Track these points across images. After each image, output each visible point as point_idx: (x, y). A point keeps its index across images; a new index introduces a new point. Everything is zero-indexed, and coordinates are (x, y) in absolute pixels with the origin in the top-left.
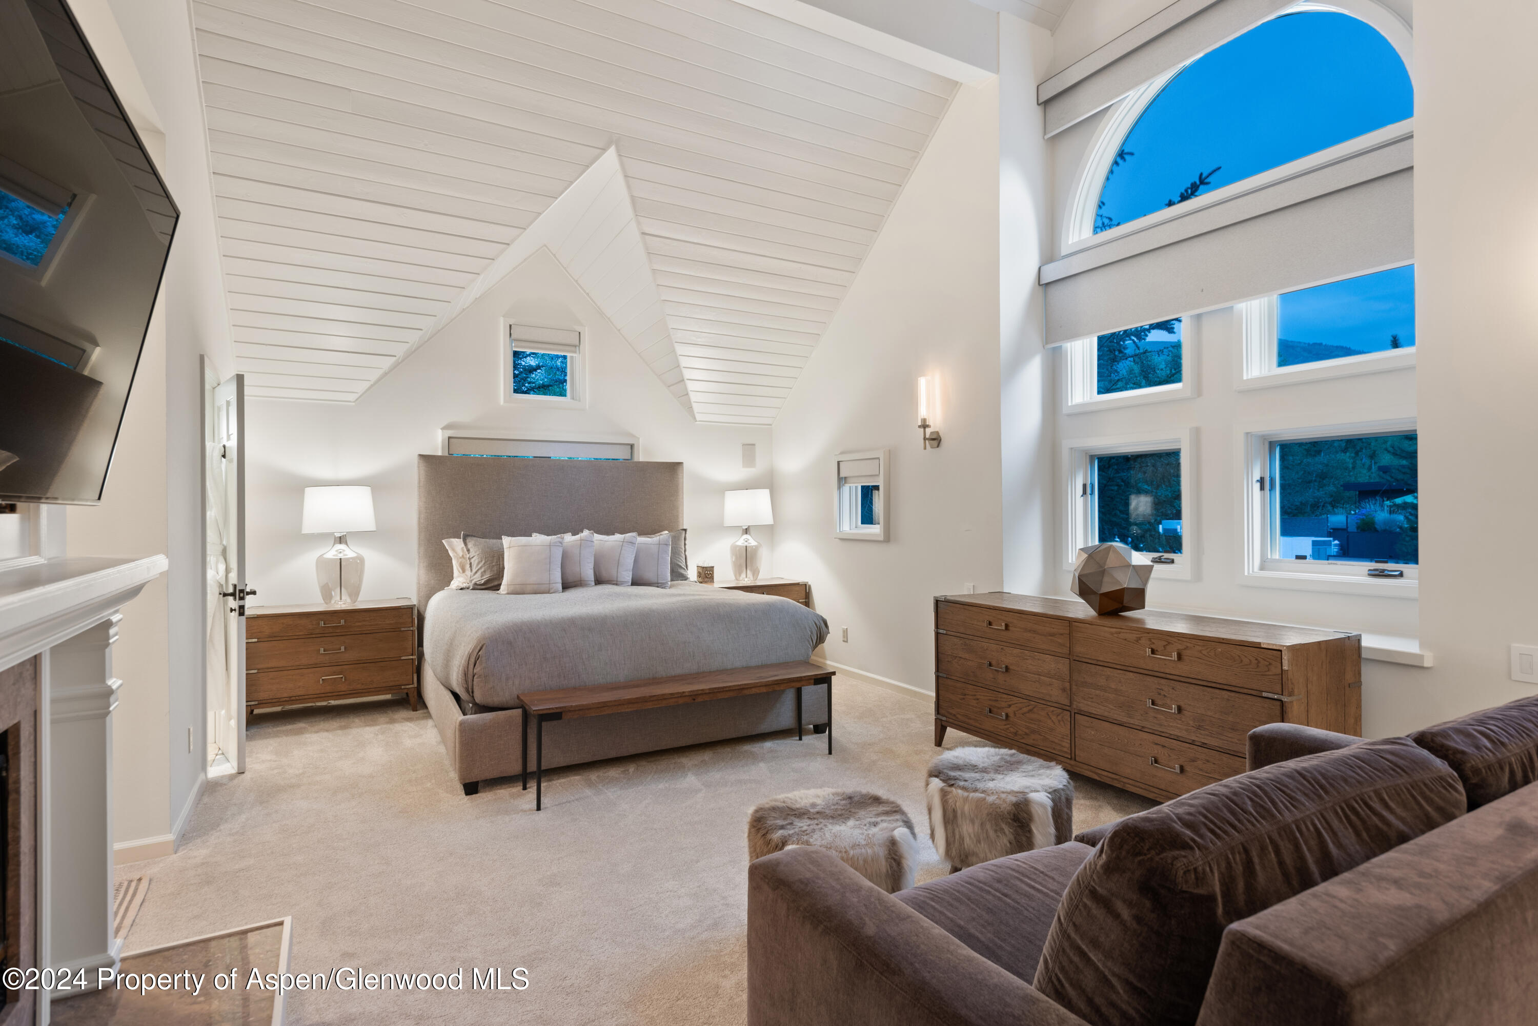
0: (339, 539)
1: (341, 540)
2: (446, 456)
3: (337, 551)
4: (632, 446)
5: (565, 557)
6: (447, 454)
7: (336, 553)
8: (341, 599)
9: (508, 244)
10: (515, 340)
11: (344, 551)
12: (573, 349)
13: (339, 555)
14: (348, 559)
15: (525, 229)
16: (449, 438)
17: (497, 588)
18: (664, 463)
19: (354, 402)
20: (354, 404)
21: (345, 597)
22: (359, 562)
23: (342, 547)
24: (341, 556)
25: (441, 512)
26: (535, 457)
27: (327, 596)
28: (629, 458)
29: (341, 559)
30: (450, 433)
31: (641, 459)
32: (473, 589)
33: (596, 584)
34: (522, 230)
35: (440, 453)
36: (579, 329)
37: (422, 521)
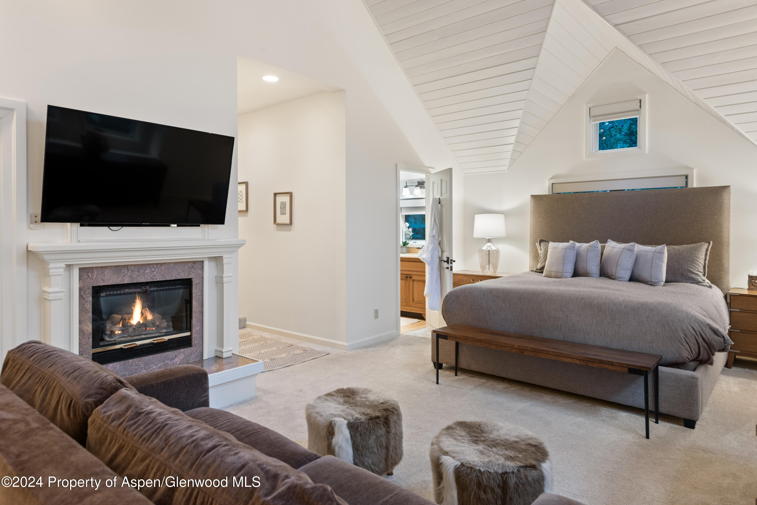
0: (488, 241)
1: (489, 241)
2: (551, 195)
3: (488, 246)
4: (687, 177)
5: (578, 256)
6: (551, 193)
7: (487, 247)
8: (489, 270)
9: (534, 68)
10: (593, 117)
11: (491, 246)
12: (636, 112)
13: (489, 248)
14: (493, 250)
15: (538, 56)
16: (553, 184)
17: (542, 272)
18: (708, 188)
19: (507, 170)
20: (507, 171)
21: (491, 269)
22: (497, 252)
23: (489, 244)
24: (489, 249)
25: (540, 227)
26: (610, 191)
27: (483, 268)
28: (685, 186)
29: (489, 250)
30: (553, 181)
31: (695, 186)
32: (535, 272)
33: (600, 276)
34: (537, 57)
35: (547, 194)
36: (639, 97)
37: (531, 232)
